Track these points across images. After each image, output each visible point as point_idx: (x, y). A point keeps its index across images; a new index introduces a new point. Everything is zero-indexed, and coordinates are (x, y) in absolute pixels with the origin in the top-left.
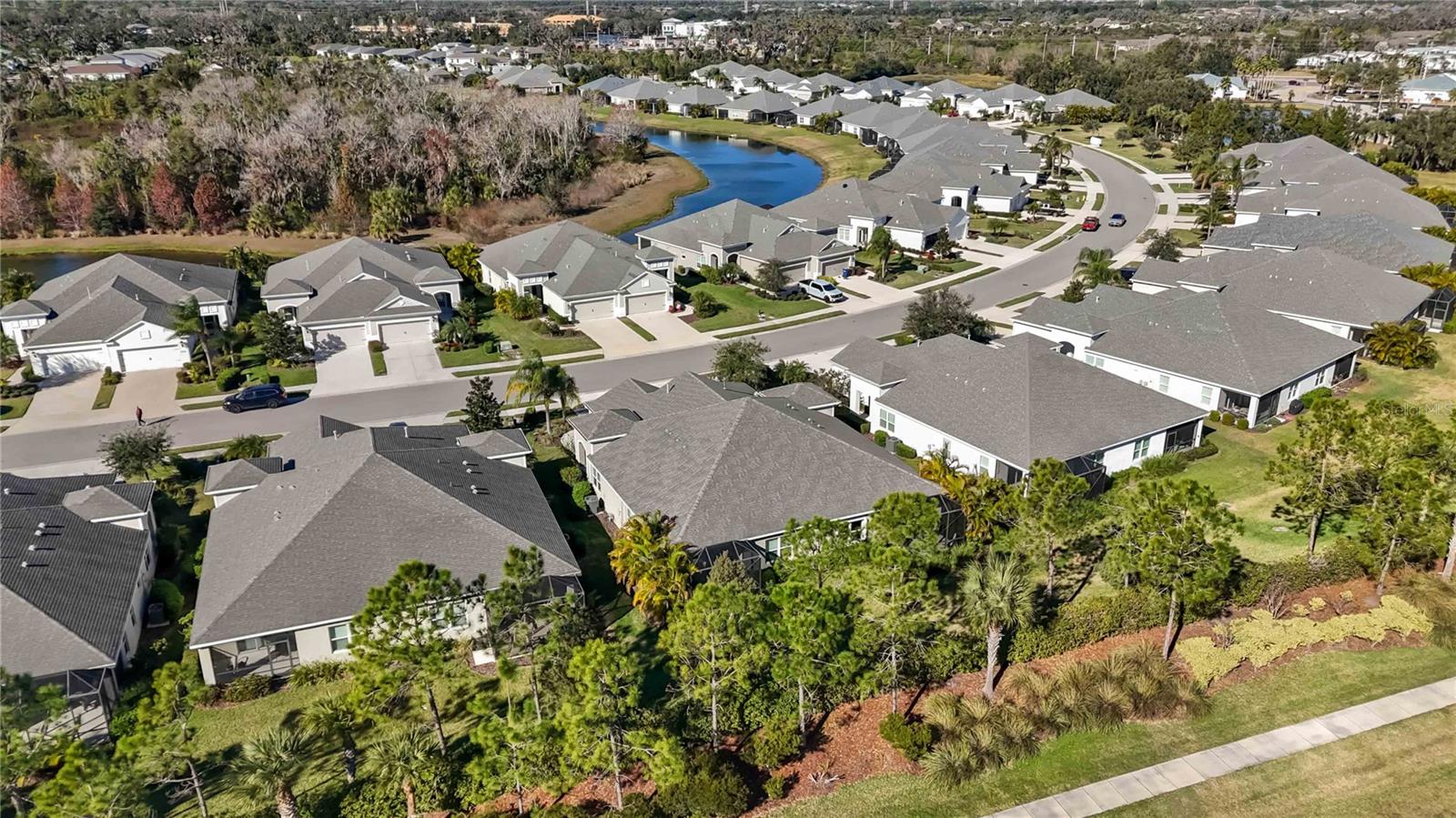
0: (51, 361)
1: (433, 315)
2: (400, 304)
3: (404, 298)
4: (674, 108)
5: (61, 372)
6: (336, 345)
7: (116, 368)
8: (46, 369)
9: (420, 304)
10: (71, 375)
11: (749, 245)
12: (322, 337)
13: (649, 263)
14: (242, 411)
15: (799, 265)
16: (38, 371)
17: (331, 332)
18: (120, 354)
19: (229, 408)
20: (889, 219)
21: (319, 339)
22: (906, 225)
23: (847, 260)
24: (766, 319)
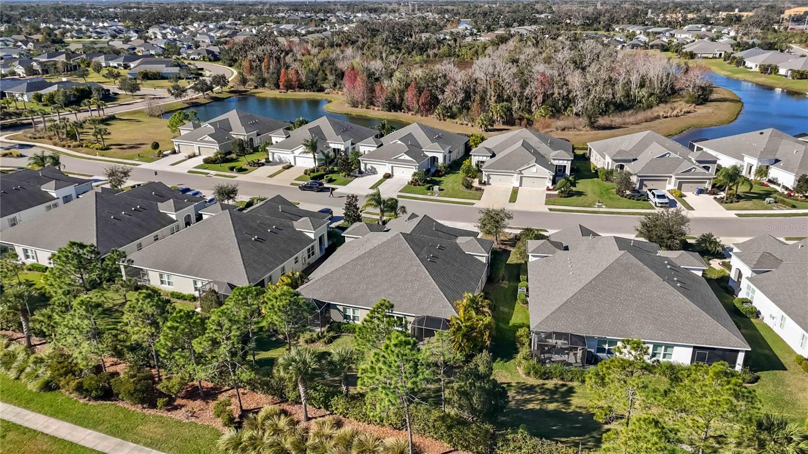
0: (275, 156)
1: (415, 166)
2: (402, 158)
3: (405, 155)
5: (278, 161)
7: (293, 164)
8: (273, 158)
10: (281, 162)
11: (634, 160)
13: (554, 159)
14: (304, 190)
16: (271, 159)
17: (372, 165)
18: (295, 157)
19: (300, 187)
20: (777, 161)
21: (367, 168)
23: (705, 183)
24: (599, 207)
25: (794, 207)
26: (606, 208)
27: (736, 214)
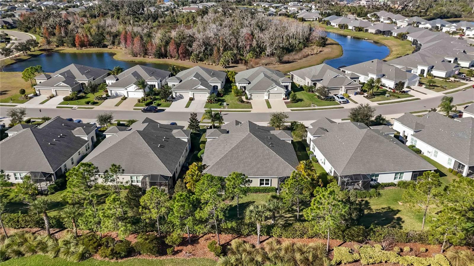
0: (113, 92)
1: (208, 92)
2: (199, 88)
3: (201, 86)
4: (350, 27)
5: (115, 95)
6: (181, 97)
7: (126, 96)
8: (111, 94)
9: (205, 88)
10: (117, 96)
11: (322, 80)
12: (178, 94)
13: (282, 83)
14: (145, 112)
15: (337, 89)
17: (180, 93)
18: (127, 92)
19: (142, 111)
20: (384, 75)
21: (177, 95)
22: (389, 79)
23: (357, 89)
24: (314, 106)
25: (399, 98)
26: (318, 106)
27: (377, 104)
